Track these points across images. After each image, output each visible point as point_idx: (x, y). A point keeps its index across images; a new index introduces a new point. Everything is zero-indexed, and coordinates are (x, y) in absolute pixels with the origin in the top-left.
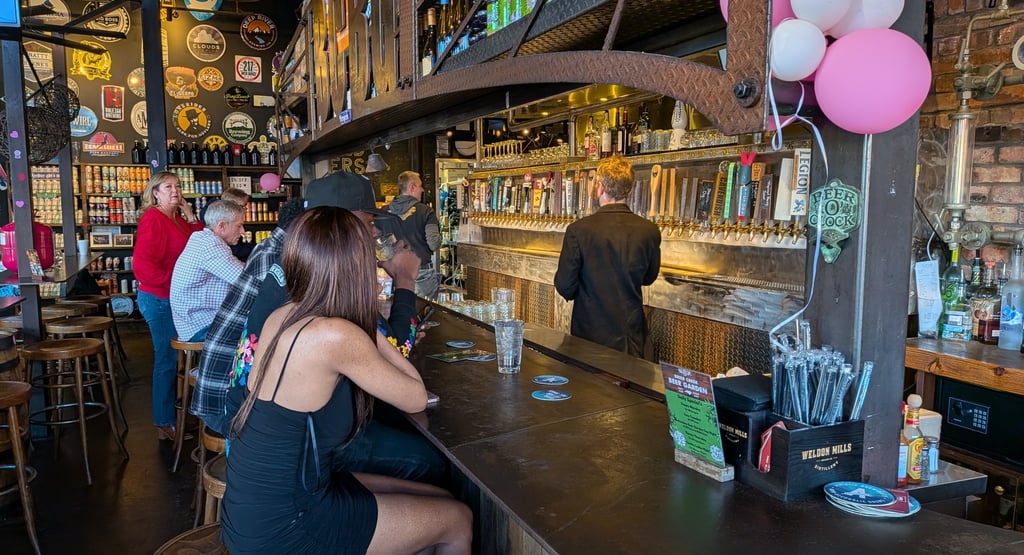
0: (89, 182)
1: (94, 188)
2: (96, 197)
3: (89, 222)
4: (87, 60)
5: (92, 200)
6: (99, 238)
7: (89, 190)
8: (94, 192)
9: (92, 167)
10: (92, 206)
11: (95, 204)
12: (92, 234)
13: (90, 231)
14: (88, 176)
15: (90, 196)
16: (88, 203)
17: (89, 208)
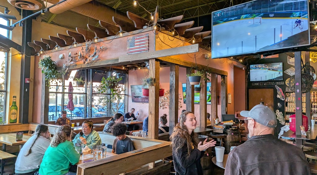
0: (312, 98)
1: (314, 100)
2: (315, 103)
3: (312, 112)
4: (313, 56)
5: (313, 104)
6: (315, 118)
7: (312, 101)
8: (314, 101)
9: (314, 92)
10: (313, 106)
11: (314, 106)
12: (312, 116)
13: (312, 115)
14: (312, 96)
15: (312, 103)
16: (312, 105)
17: (312, 107)
